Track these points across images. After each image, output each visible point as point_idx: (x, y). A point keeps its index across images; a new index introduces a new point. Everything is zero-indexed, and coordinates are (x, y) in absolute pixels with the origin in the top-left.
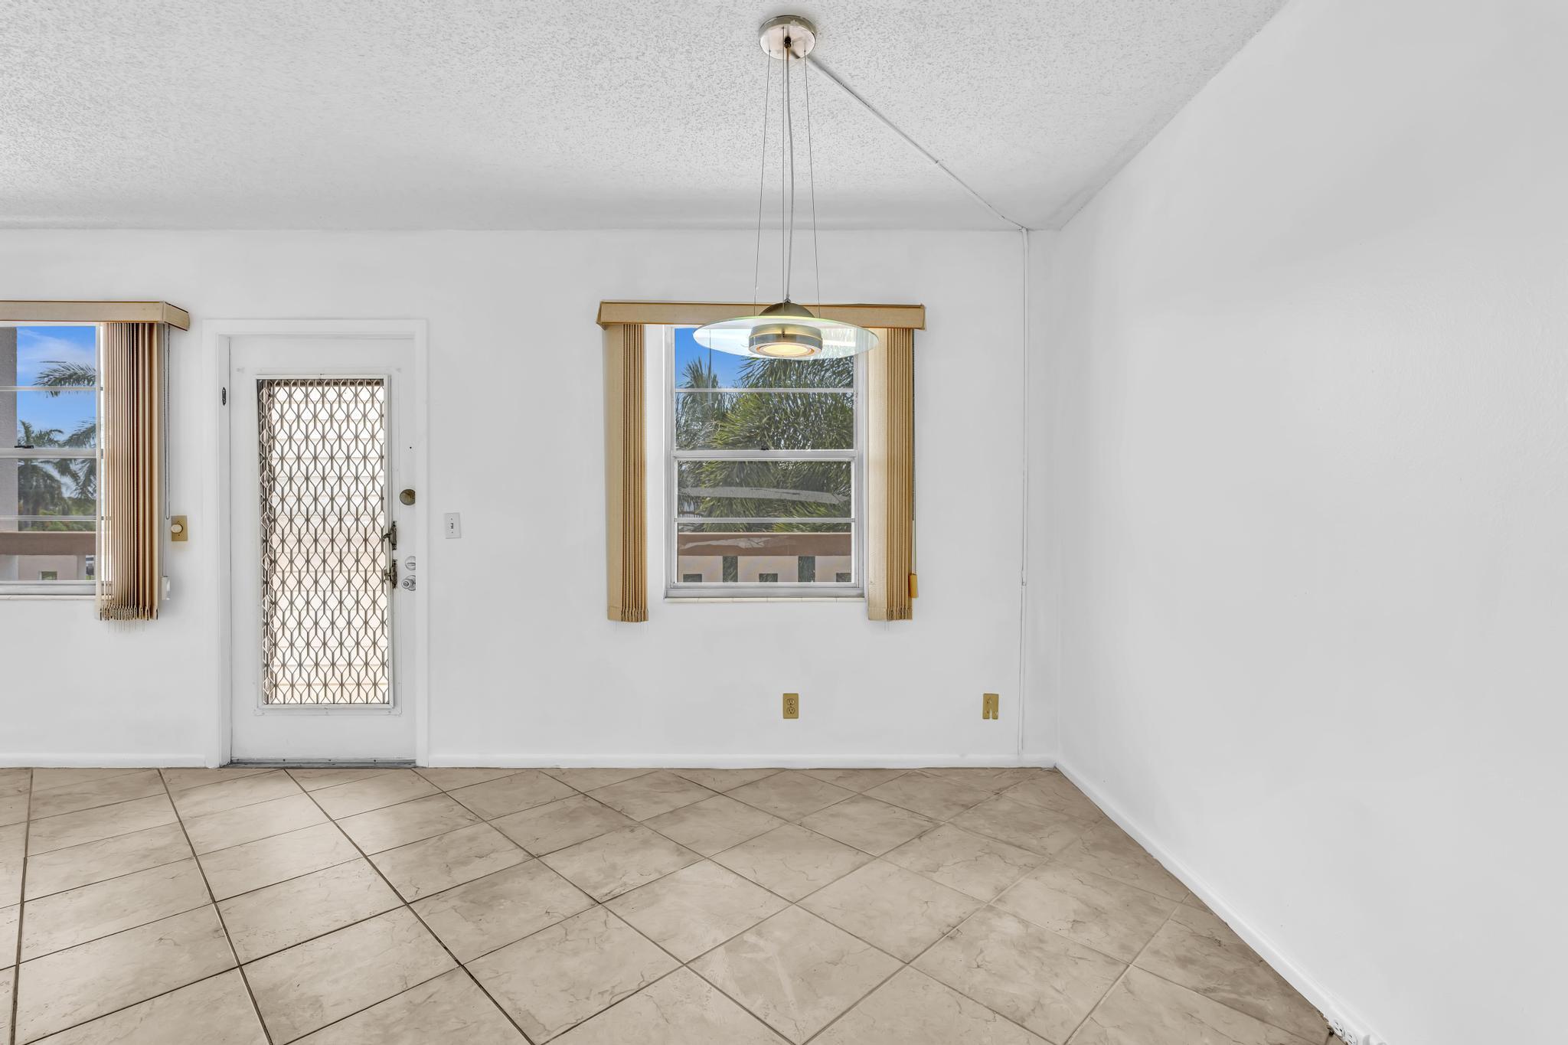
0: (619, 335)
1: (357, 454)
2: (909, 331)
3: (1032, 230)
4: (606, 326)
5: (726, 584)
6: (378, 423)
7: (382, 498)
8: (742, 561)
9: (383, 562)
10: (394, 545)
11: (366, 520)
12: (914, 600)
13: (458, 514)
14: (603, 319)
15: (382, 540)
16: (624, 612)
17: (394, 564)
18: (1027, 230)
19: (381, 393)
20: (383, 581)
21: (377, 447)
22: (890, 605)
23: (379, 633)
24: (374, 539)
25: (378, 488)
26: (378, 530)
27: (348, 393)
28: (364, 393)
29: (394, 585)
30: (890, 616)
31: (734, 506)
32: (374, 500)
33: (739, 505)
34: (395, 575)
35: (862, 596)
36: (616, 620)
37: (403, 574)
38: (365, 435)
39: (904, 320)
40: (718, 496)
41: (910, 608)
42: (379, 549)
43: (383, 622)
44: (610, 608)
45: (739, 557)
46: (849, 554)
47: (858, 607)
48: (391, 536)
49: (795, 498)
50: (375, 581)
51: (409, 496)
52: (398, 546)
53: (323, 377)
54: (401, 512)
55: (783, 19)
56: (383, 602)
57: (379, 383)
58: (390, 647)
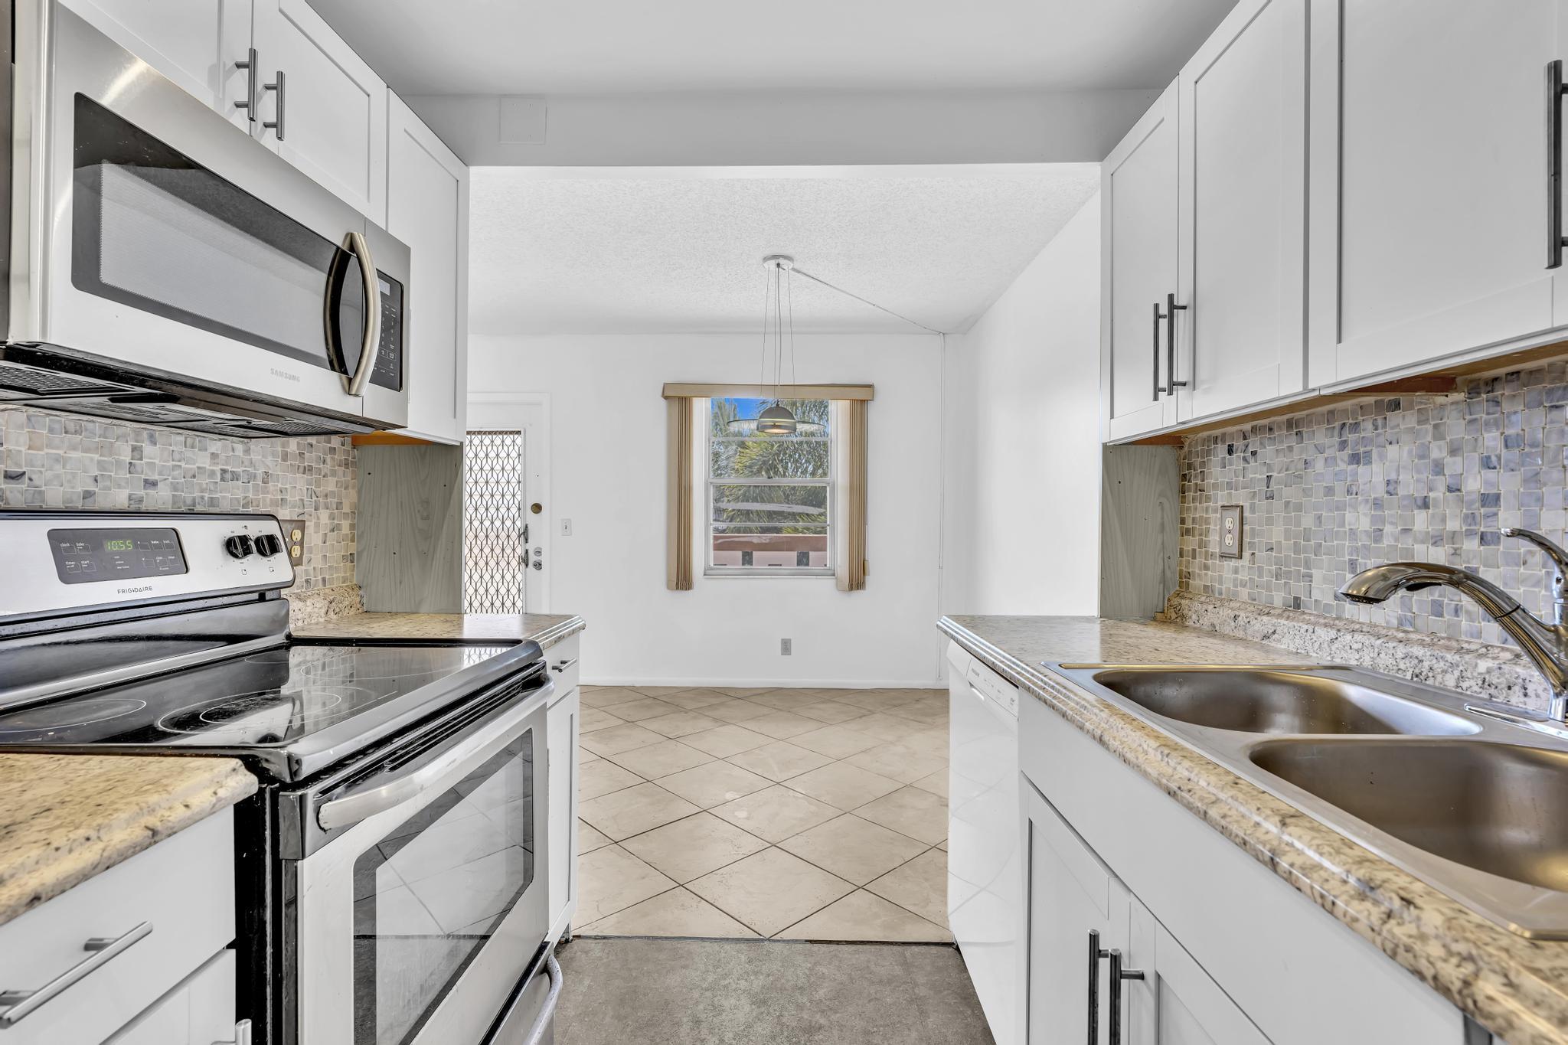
0: (676, 405)
1: (503, 480)
2: (863, 402)
3: (947, 334)
4: (666, 398)
5: (743, 567)
6: (517, 460)
7: (519, 509)
8: (756, 554)
9: (519, 551)
10: (526, 541)
11: (508, 523)
12: (867, 577)
13: (570, 520)
14: (665, 395)
15: (519, 536)
16: (677, 584)
17: (527, 551)
18: (944, 334)
19: (519, 440)
20: (519, 563)
21: (516, 475)
22: (851, 580)
23: (516, 597)
24: (514, 536)
25: (516, 502)
26: (516, 529)
27: (498, 440)
28: (508, 440)
29: (527, 565)
30: (851, 588)
31: (751, 515)
32: (514, 510)
33: (755, 515)
34: (528, 559)
35: (834, 575)
36: (672, 589)
37: (532, 558)
38: (508, 468)
39: (861, 394)
40: (738, 508)
41: (864, 582)
42: (517, 542)
43: (519, 590)
44: (668, 582)
45: (754, 552)
46: (825, 550)
47: (830, 582)
48: (525, 534)
49: (789, 510)
50: (514, 563)
51: (537, 508)
52: (529, 540)
53: (481, 430)
54: (531, 518)
55: (775, 257)
56: (519, 577)
57: (519, 433)
58: (524, 606)
